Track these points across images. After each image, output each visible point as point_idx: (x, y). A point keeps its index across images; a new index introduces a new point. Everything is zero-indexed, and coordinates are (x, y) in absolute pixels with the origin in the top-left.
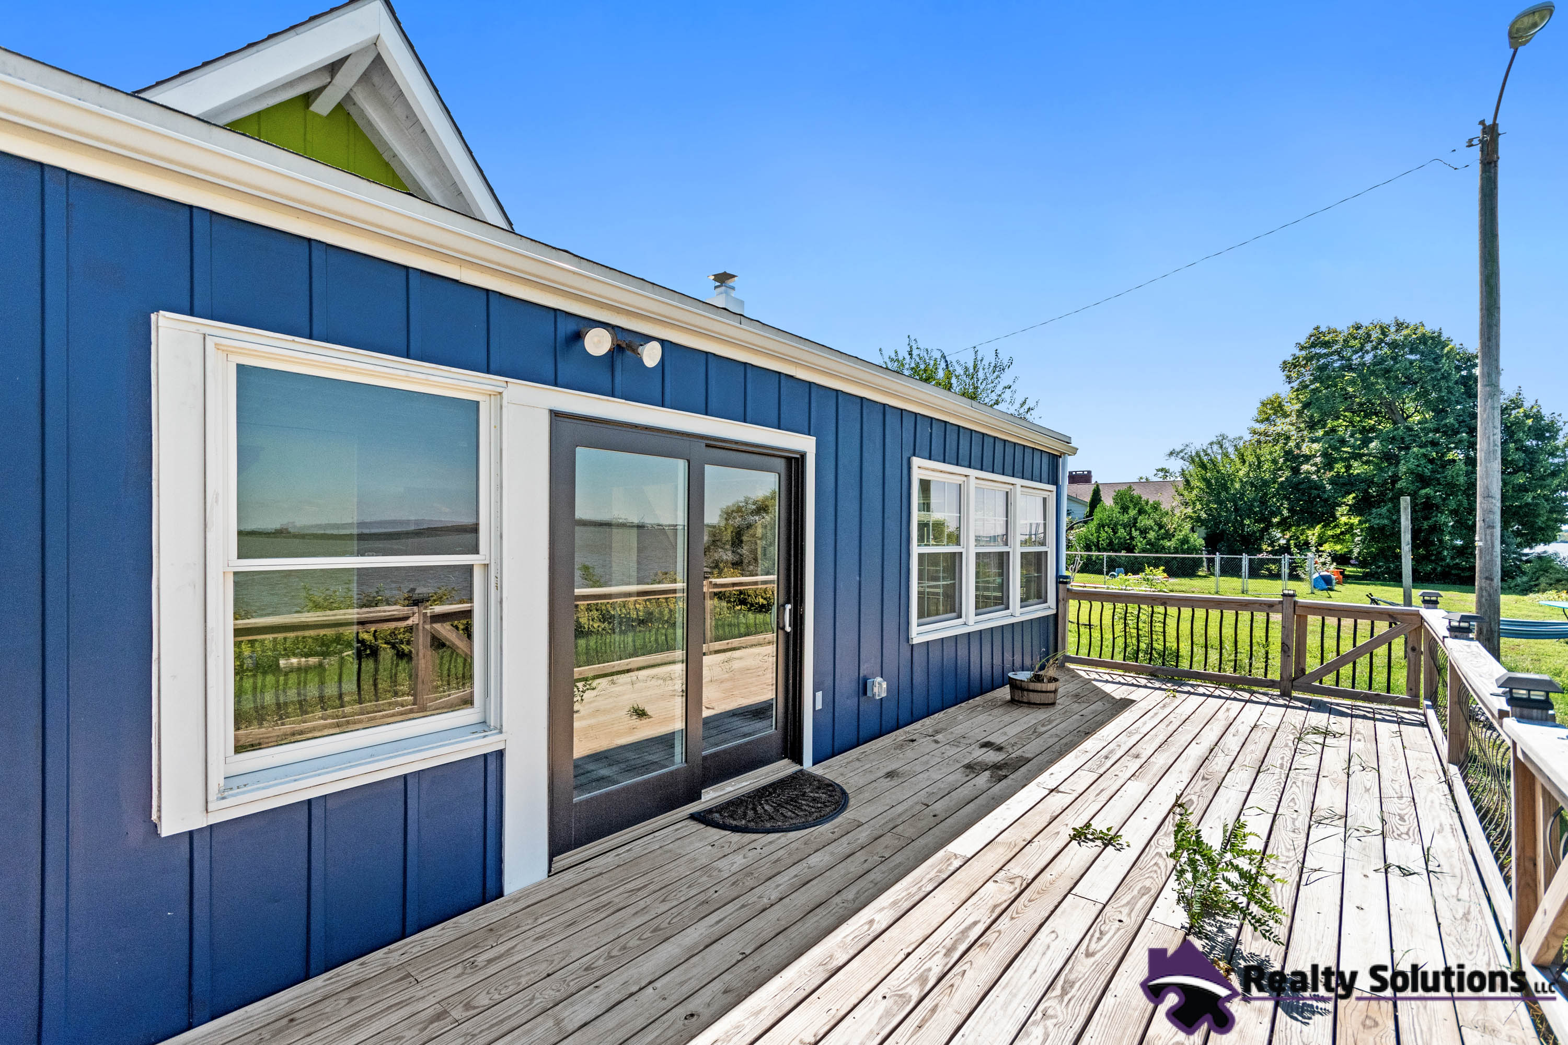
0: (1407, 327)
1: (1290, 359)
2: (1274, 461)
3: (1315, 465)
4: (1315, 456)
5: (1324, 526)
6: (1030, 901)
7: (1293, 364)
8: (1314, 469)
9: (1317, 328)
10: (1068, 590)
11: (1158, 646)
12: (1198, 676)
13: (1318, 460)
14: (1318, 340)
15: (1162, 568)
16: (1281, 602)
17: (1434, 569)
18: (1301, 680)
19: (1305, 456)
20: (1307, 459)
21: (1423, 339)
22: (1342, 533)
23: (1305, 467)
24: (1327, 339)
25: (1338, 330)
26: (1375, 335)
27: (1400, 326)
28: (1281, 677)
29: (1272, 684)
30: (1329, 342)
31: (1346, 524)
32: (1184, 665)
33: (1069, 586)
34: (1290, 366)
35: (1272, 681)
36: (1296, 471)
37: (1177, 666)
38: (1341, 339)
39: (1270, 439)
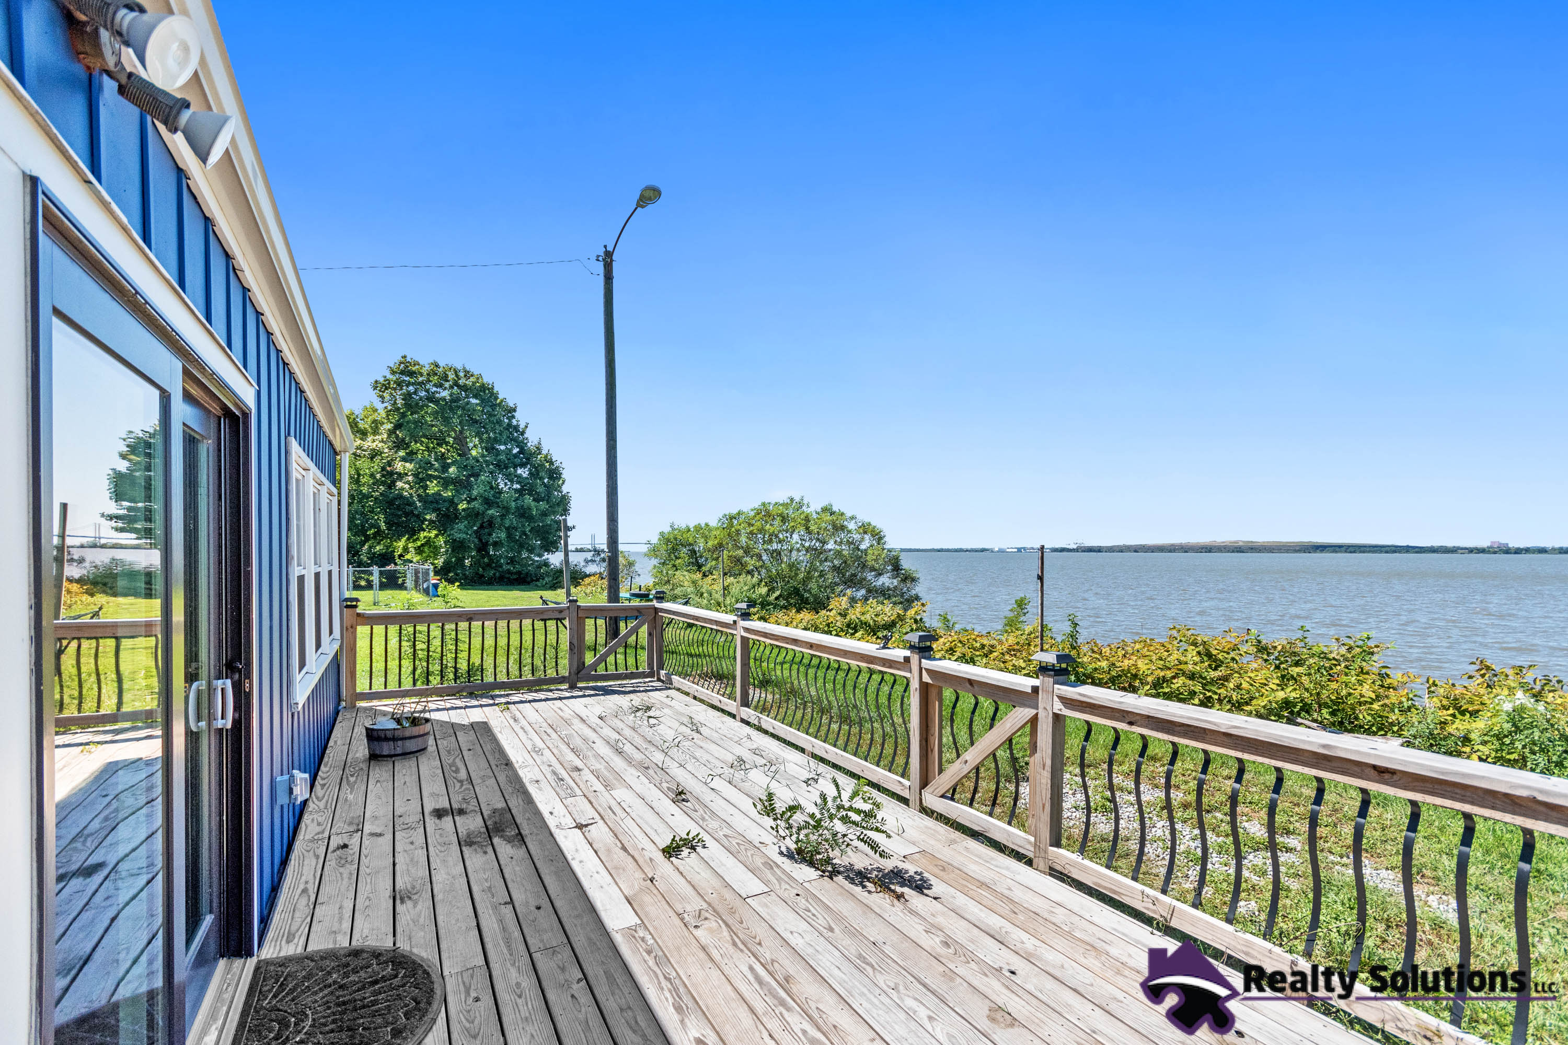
0: (472, 376)
1: (382, 380)
2: (372, 476)
3: (408, 483)
4: (406, 474)
5: (408, 539)
6: (742, 922)
7: (384, 385)
8: (407, 486)
9: (405, 357)
10: (359, 615)
11: (463, 666)
12: (503, 686)
13: (410, 478)
14: (406, 370)
15: (457, 584)
16: (568, 608)
17: (494, 574)
18: (582, 672)
19: (399, 474)
20: (401, 476)
21: (483, 388)
22: (422, 545)
23: (399, 484)
24: (414, 369)
25: (421, 363)
26: (451, 376)
27: (468, 374)
28: (570, 673)
29: (562, 680)
30: (415, 373)
31: (425, 537)
32: (489, 678)
33: (359, 610)
34: (382, 387)
35: (563, 677)
36: (392, 485)
37: (482, 680)
38: (425, 371)
39: (366, 453)
